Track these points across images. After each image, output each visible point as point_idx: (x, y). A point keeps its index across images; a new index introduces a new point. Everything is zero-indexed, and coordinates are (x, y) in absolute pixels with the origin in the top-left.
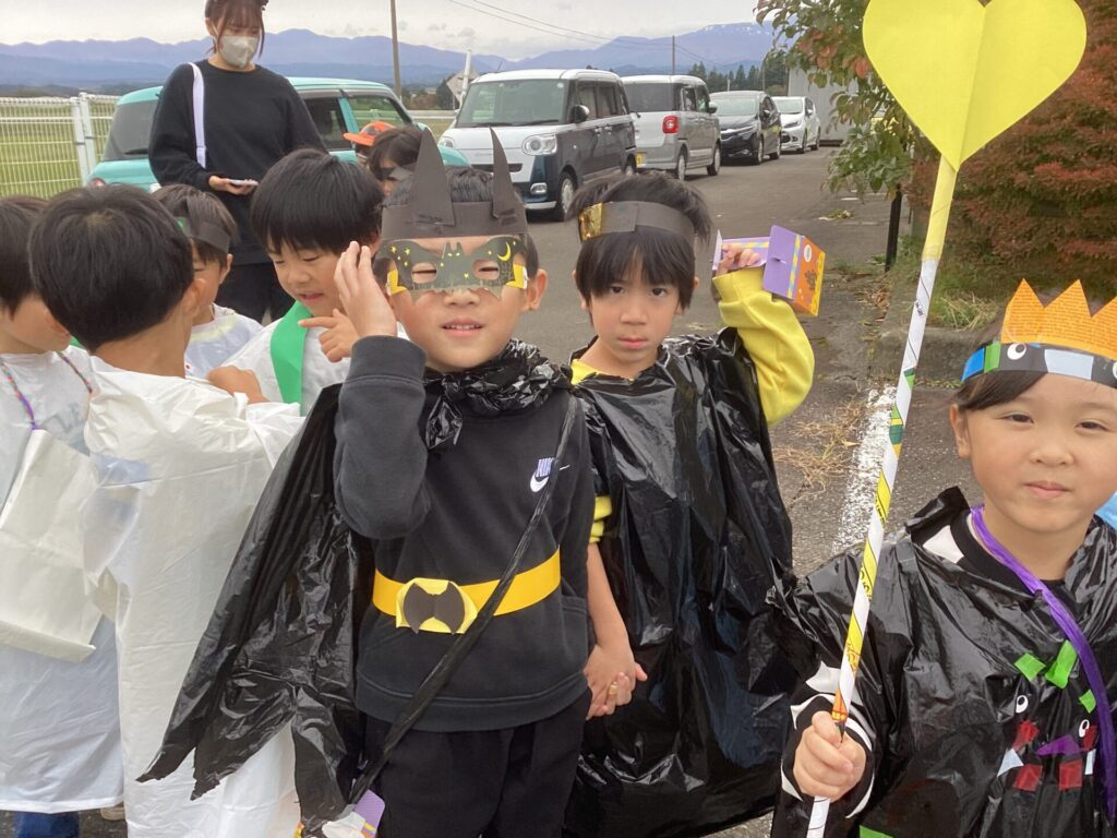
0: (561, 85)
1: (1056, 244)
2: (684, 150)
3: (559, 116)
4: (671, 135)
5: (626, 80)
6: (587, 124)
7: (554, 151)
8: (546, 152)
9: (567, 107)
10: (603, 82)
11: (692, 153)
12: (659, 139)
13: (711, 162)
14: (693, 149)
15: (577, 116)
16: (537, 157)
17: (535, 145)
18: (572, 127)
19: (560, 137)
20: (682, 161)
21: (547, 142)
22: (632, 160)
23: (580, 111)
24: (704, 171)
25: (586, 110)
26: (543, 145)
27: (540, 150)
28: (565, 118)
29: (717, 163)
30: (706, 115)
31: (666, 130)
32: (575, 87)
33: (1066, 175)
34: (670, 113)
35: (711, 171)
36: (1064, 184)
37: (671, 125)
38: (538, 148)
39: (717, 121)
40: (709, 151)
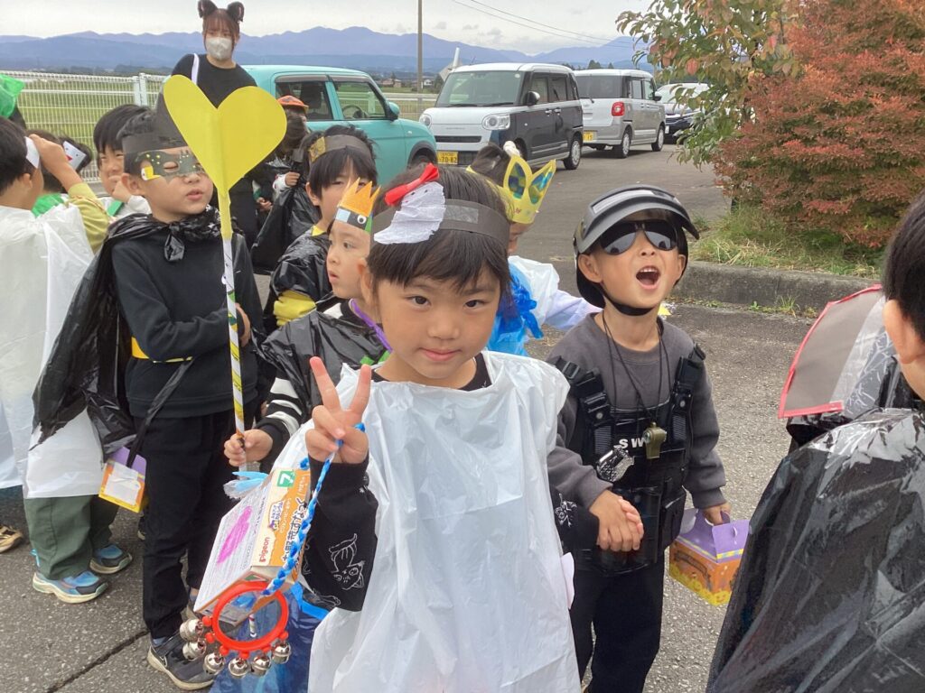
0: (518, 76)
1: (803, 203)
2: (629, 130)
3: (514, 100)
4: (619, 117)
5: (576, 73)
6: (537, 107)
7: (508, 127)
8: (501, 128)
9: (522, 93)
10: (555, 74)
11: (637, 133)
12: (609, 121)
13: (655, 141)
14: (636, 129)
15: (530, 100)
16: (493, 131)
17: (492, 122)
18: (525, 108)
19: (514, 117)
20: (626, 139)
21: (502, 120)
22: (578, 136)
23: (532, 96)
24: (650, 148)
25: (537, 95)
26: (498, 122)
27: (496, 126)
28: (520, 101)
29: (661, 141)
30: (652, 102)
31: (614, 114)
32: (529, 78)
33: (803, 150)
34: (618, 100)
35: (655, 147)
36: (802, 156)
37: (618, 110)
38: (494, 125)
39: (662, 107)
40: (653, 131)
